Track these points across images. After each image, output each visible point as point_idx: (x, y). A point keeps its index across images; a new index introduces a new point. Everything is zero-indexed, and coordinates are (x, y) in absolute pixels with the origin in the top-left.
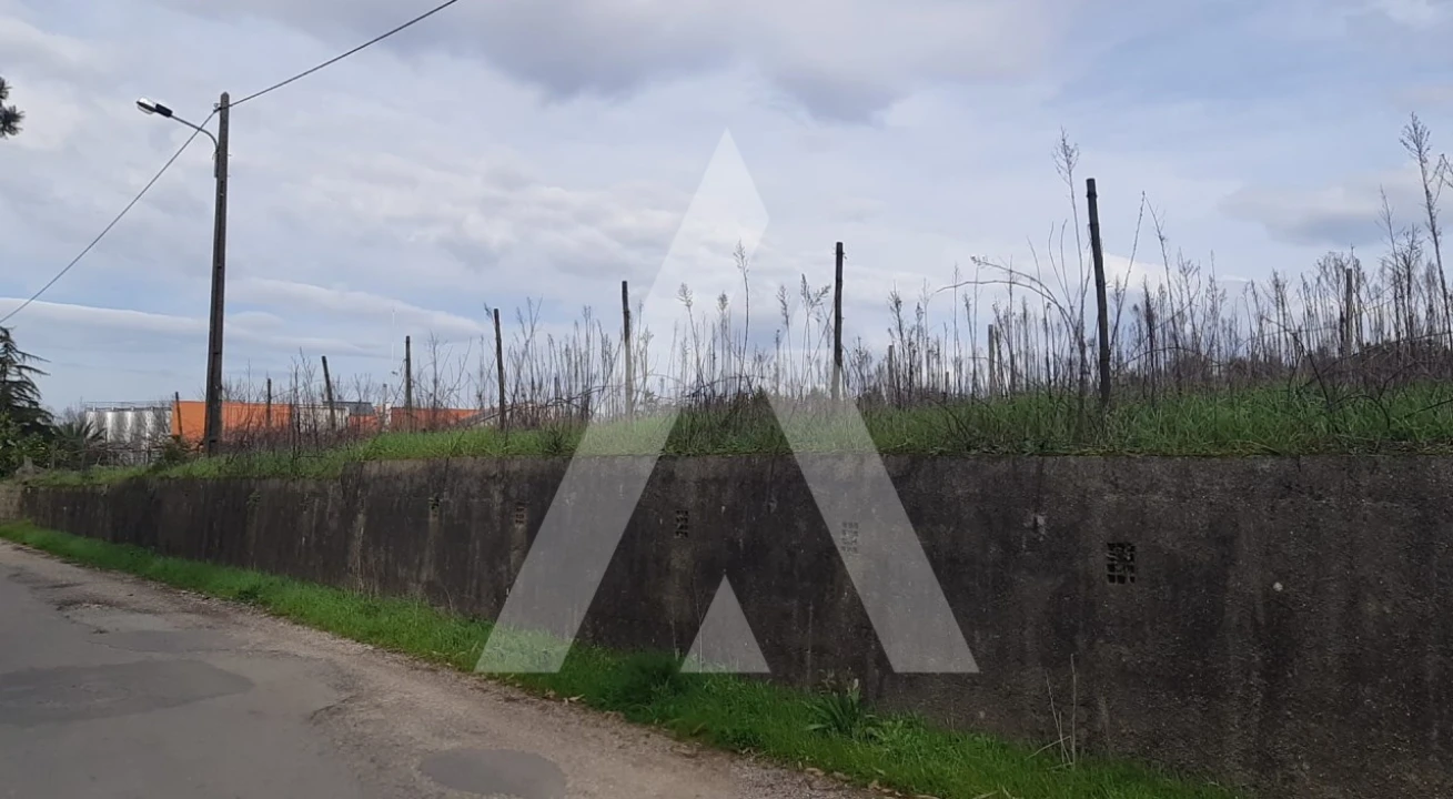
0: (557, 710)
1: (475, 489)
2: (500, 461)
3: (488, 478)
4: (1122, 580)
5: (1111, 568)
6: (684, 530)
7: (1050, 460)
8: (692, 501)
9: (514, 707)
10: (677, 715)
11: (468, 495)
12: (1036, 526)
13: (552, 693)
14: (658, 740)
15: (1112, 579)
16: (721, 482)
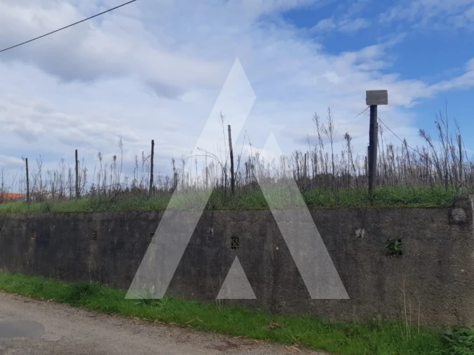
0: (45, 304)
1: (16, 224)
2: (26, 214)
3: (21, 221)
4: (235, 248)
5: (232, 244)
6: (95, 238)
7: (215, 211)
8: (98, 228)
9: (27, 304)
10: (89, 303)
11: (13, 227)
12: (211, 233)
13: (43, 298)
14: (82, 312)
15: (232, 248)
16: (109, 221)
